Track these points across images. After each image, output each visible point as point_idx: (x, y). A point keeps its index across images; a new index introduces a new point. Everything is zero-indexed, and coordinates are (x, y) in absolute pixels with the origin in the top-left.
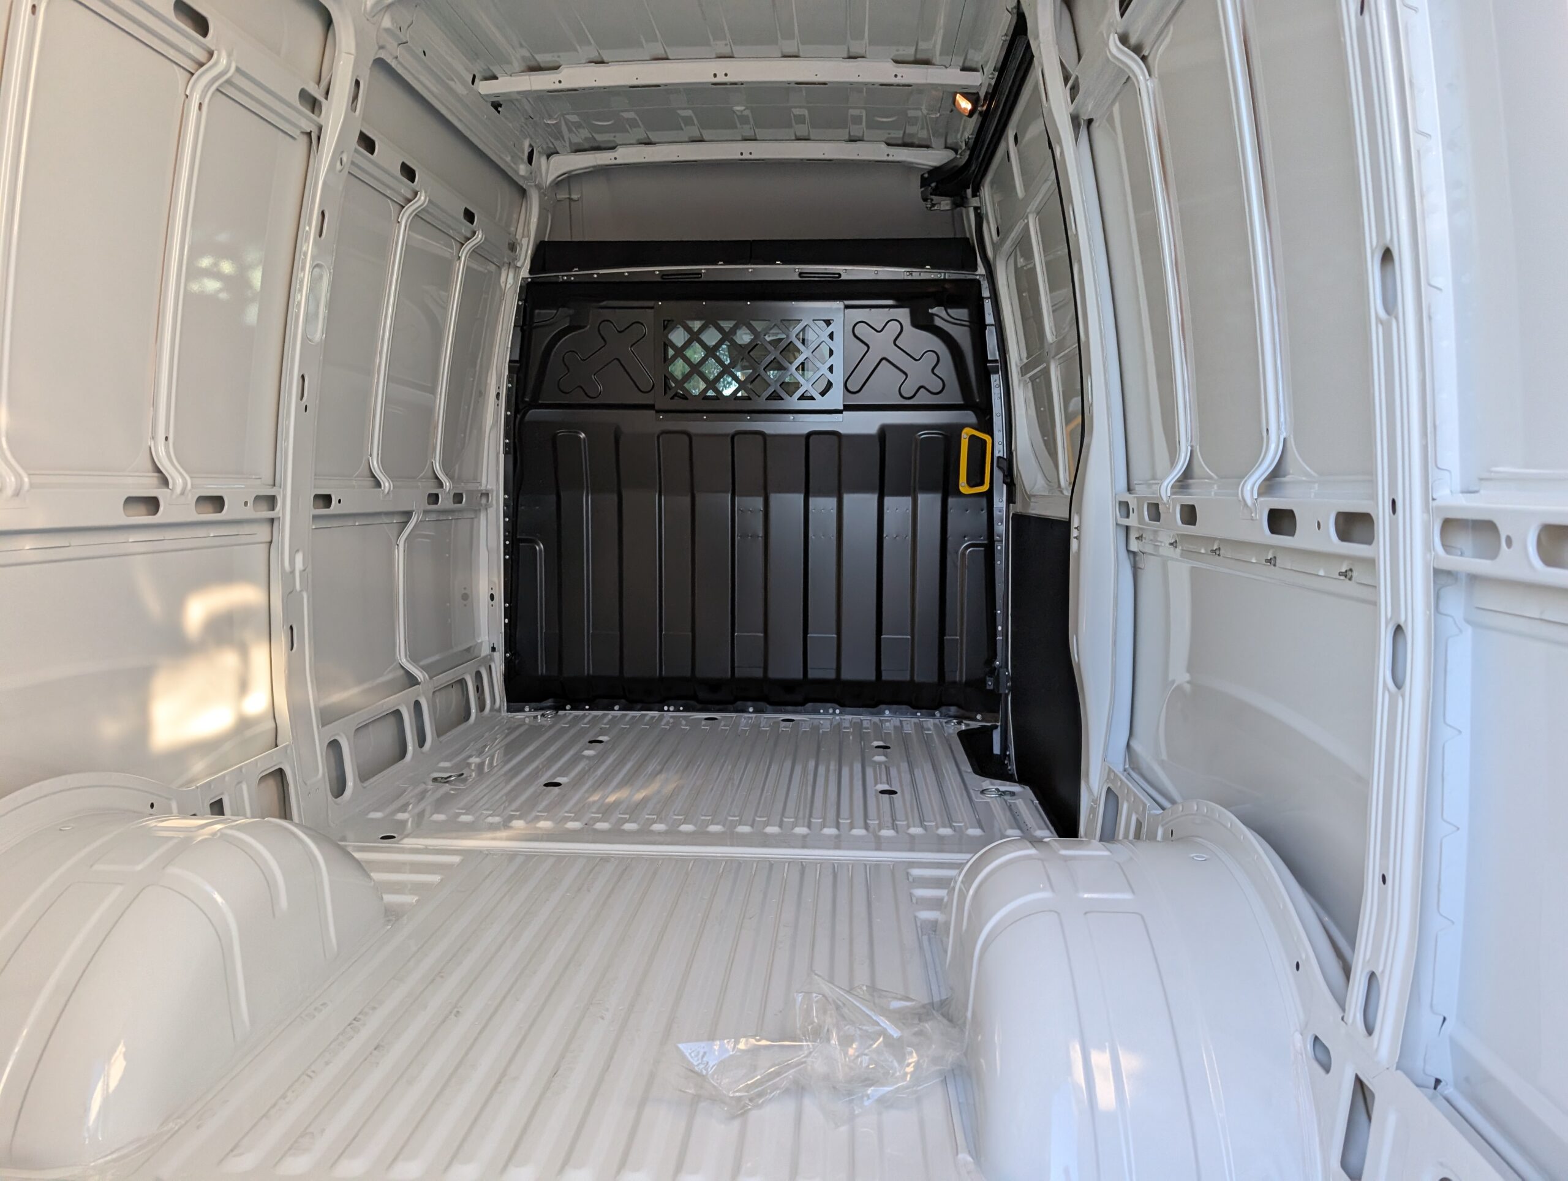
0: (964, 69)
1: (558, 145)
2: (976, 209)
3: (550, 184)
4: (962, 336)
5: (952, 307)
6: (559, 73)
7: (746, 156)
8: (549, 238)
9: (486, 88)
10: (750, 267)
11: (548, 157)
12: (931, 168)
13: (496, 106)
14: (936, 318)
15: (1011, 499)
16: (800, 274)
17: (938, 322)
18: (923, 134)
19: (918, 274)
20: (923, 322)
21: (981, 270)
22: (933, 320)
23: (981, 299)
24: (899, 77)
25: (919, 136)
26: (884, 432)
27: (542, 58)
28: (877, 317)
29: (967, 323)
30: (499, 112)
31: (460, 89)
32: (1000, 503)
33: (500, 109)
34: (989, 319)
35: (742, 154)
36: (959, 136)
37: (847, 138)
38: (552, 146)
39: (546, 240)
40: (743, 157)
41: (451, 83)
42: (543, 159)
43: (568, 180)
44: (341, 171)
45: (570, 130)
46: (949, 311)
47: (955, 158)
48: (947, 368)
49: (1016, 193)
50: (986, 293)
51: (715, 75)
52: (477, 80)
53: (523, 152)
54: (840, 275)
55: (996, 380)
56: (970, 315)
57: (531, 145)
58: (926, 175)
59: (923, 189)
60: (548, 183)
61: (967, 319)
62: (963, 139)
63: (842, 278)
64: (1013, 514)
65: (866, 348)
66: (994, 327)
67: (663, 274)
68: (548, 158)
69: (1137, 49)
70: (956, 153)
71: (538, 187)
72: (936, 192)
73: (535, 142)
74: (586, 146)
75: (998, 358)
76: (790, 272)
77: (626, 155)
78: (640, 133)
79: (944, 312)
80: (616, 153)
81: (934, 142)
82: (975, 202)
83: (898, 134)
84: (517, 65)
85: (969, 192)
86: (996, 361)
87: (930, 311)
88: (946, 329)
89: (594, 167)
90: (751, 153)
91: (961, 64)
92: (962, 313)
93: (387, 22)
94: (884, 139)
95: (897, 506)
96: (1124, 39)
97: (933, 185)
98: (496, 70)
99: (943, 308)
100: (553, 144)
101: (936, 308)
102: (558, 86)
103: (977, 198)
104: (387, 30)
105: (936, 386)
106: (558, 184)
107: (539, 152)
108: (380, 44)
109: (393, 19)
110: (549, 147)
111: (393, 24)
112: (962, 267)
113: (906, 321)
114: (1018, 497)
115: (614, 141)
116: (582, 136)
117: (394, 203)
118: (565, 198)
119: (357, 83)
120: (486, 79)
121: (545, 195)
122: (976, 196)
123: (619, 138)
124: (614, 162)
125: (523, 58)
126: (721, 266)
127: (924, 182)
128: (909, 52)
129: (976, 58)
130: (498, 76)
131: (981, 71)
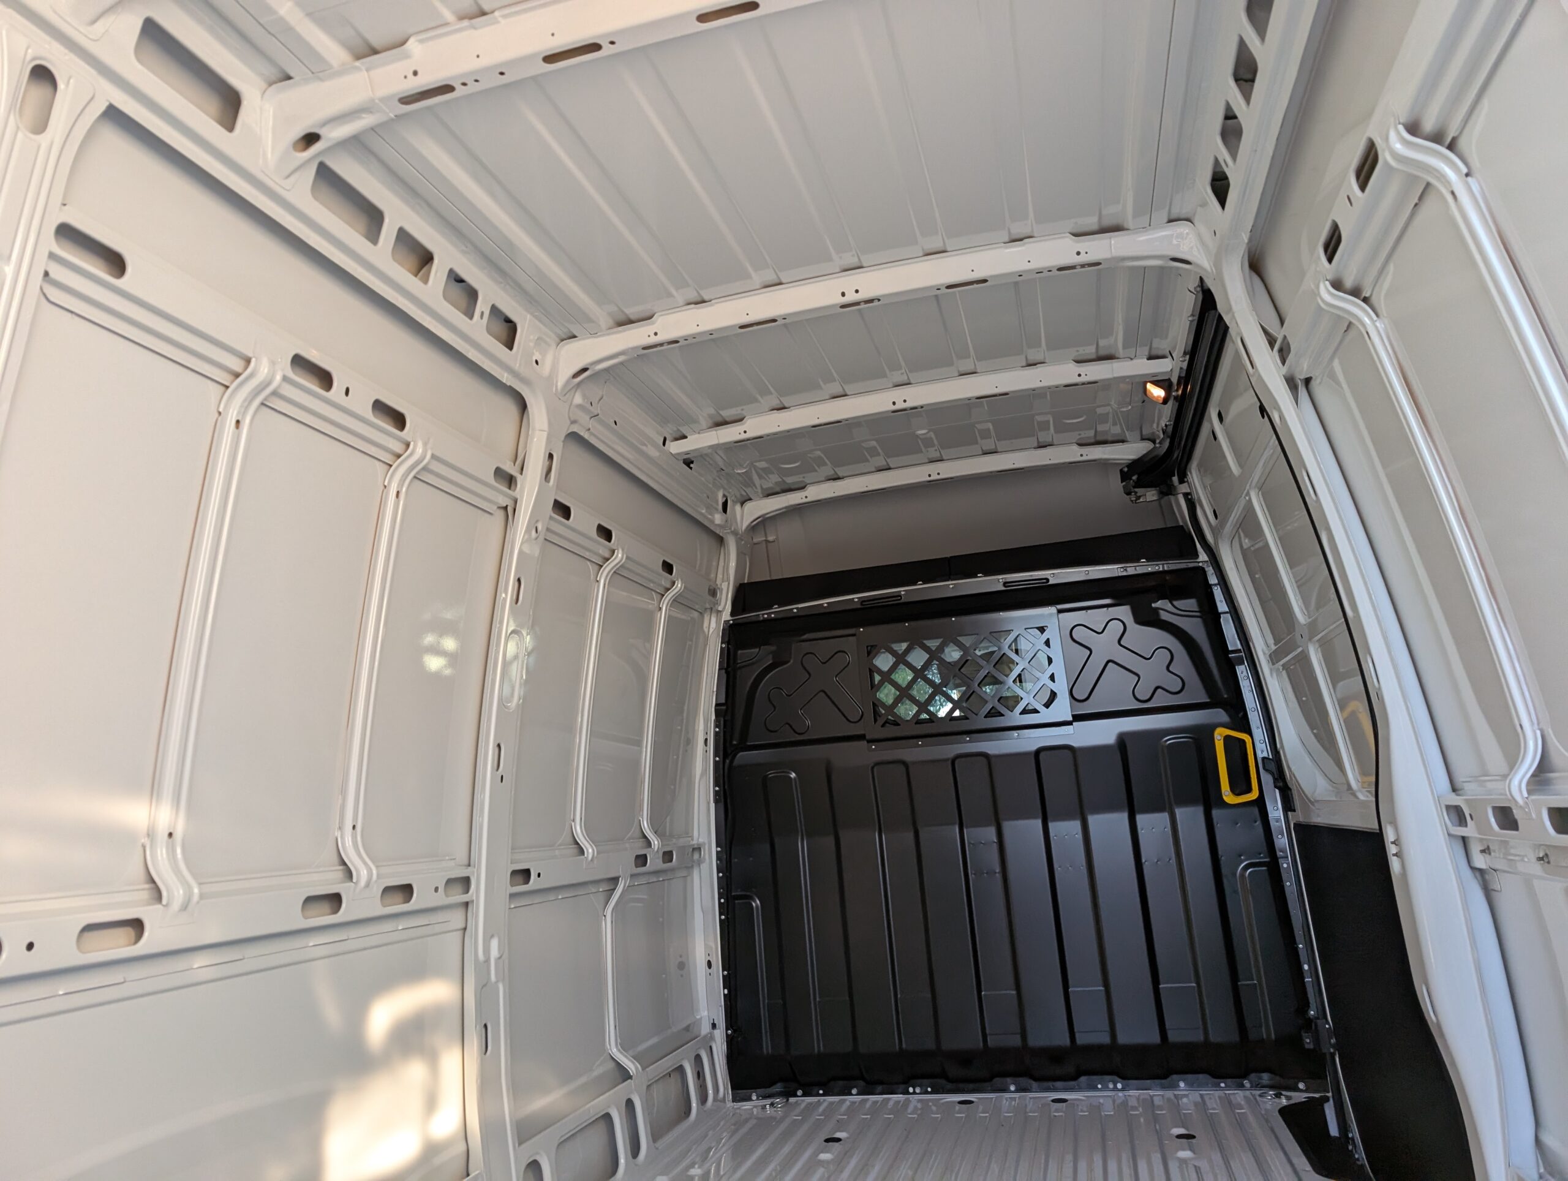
0: (1150, 358)
1: (750, 492)
2: (1186, 495)
3: (745, 530)
4: (1195, 628)
5: (1176, 599)
6: (743, 424)
7: (934, 477)
8: (748, 580)
9: (675, 447)
10: (951, 583)
11: (742, 504)
12: (1130, 462)
13: (688, 463)
14: (1161, 612)
15: (1288, 806)
16: (1005, 584)
17: (1164, 616)
18: (1116, 430)
19: (1132, 569)
20: (1147, 618)
21: (1203, 556)
22: (1158, 614)
23: (1209, 587)
24: (1083, 375)
25: (1113, 432)
26: (1123, 741)
27: (727, 414)
28: (1096, 617)
29: (1198, 614)
30: (691, 468)
31: (653, 452)
32: (1275, 811)
33: (692, 465)
34: (1222, 606)
35: (930, 476)
36: (1155, 426)
37: (1036, 445)
38: (745, 494)
39: (746, 582)
40: (932, 478)
41: (644, 448)
42: (738, 507)
43: (763, 523)
44: (536, 539)
45: (760, 477)
46: (1175, 603)
47: (1155, 448)
48: (1183, 664)
49: (1231, 472)
50: (1213, 580)
51: (894, 403)
52: (667, 442)
53: (718, 504)
54: (1048, 580)
55: (1242, 672)
56: (1200, 605)
57: (724, 496)
58: (1126, 469)
59: (1124, 483)
60: (744, 527)
61: (1197, 610)
62: (1160, 428)
63: (1050, 583)
64: (1295, 824)
65: (1088, 652)
66: (1229, 615)
67: (862, 601)
68: (742, 506)
69: (1355, 292)
70: (1154, 442)
71: (735, 533)
72: (1139, 484)
73: (729, 492)
74: (778, 489)
75: (1240, 647)
76: (994, 583)
77: (815, 493)
78: (828, 470)
79: (1170, 605)
80: (807, 492)
81: (1128, 435)
82: (1183, 488)
83: (1089, 434)
84: (704, 423)
85: (1175, 479)
86: (1238, 651)
87: (1153, 605)
88: (1175, 622)
89: (786, 507)
90: (938, 474)
91: (1147, 353)
92: (1190, 604)
93: (578, 399)
94: (1074, 441)
95: (1152, 824)
96: (1337, 285)
97: (1135, 478)
98: (684, 430)
99: (1167, 601)
100: (745, 492)
101: (1160, 602)
102: (743, 436)
103: (1186, 484)
104: (579, 406)
105: (1175, 684)
106: (754, 528)
107: (733, 501)
108: (572, 419)
109: (584, 397)
110: (741, 495)
111: (584, 399)
112: (1181, 556)
113: (1129, 619)
114: (1297, 804)
115: (803, 481)
116: (773, 480)
117: (593, 564)
118: (763, 541)
119: (551, 456)
120: (677, 439)
121: (742, 540)
122: (1184, 482)
123: (809, 477)
124: (805, 500)
125: (710, 416)
126: (920, 586)
127: (1125, 476)
128: (1090, 351)
129: (1161, 345)
130: (687, 435)
131: (1170, 357)
